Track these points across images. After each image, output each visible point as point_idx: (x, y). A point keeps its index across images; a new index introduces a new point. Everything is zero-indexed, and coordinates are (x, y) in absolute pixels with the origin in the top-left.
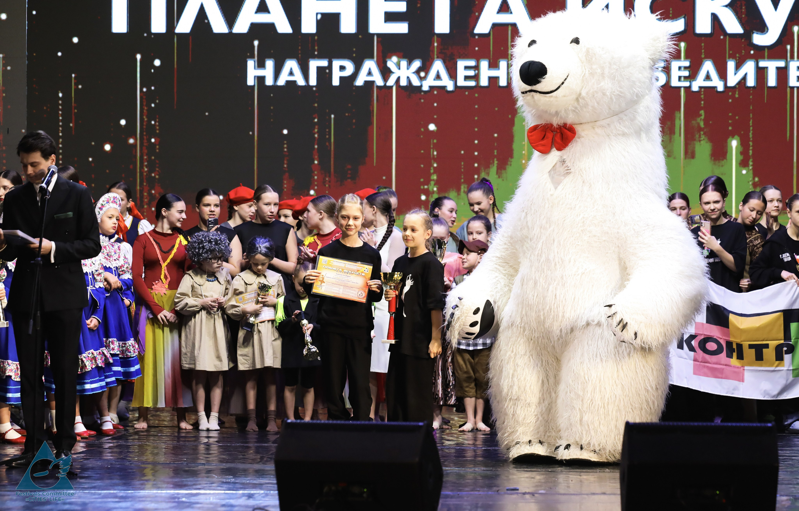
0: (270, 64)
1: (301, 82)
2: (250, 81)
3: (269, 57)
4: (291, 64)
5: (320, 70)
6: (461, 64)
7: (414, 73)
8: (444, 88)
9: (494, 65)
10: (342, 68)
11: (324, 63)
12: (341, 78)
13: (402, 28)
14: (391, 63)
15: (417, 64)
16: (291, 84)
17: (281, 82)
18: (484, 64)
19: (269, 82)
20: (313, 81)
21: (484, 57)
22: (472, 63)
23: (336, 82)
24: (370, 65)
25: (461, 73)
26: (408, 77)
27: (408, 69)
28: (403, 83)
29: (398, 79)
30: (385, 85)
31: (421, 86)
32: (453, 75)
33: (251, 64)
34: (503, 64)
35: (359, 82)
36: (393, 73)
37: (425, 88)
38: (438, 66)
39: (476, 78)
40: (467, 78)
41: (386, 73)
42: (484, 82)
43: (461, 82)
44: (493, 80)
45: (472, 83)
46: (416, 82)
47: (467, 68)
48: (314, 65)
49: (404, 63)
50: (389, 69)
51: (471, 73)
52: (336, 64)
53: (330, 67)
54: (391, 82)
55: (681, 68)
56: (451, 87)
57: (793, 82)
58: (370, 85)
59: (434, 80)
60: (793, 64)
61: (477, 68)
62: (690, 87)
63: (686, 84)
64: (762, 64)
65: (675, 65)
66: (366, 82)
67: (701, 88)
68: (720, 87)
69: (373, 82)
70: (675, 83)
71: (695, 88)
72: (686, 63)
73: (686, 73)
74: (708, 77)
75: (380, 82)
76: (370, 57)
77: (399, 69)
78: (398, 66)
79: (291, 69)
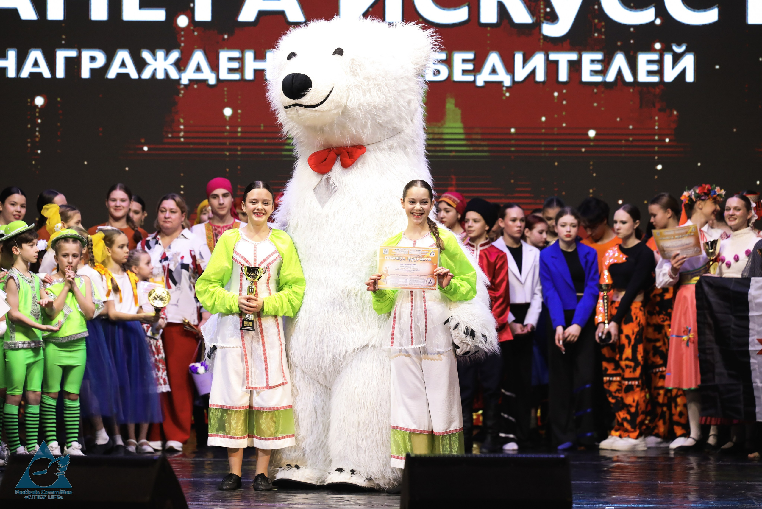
0: (12, 54)
1: (47, 74)
3: (12, 47)
4: (36, 54)
5: (68, 60)
6: (224, 55)
7: (171, 64)
8: (205, 81)
9: (260, 56)
10: (93, 59)
11: (73, 53)
12: (93, 71)
13: (159, 15)
14: (146, 55)
15: (175, 55)
16: (36, 77)
17: (25, 74)
18: (249, 55)
19: (11, 74)
20: (60, 73)
21: (249, 48)
22: (236, 54)
23: (85, 74)
24: (123, 55)
25: (224, 64)
26: (165, 69)
27: (165, 60)
28: (160, 76)
29: (155, 72)
30: (140, 77)
31: (180, 79)
32: (215, 67)
34: (269, 55)
35: (112, 74)
36: (149, 64)
37: (185, 81)
38: (198, 57)
39: (241, 70)
40: (231, 70)
41: (140, 65)
42: (249, 75)
43: (224, 75)
44: (259, 73)
45: (236, 77)
46: (174, 74)
47: (231, 59)
48: (61, 55)
49: (160, 54)
50: (144, 61)
51: (236, 65)
52: (86, 54)
53: (79, 58)
54: (146, 74)
55: (464, 61)
56: (212, 81)
57: (586, 77)
58: (123, 77)
59: (194, 72)
60: (587, 57)
61: (241, 60)
62: (474, 82)
63: (470, 78)
64: (553, 56)
65: (458, 57)
66: (119, 75)
67: (486, 82)
68: (507, 82)
69: (127, 75)
70: (458, 77)
71: (480, 82)
72: (470, 56)
73: (470, 67)
74: (494, 71)
75: (134, 75)
76: (123, 47)
77: (156, 60)
78: (155, 57)
79: (36, 60)
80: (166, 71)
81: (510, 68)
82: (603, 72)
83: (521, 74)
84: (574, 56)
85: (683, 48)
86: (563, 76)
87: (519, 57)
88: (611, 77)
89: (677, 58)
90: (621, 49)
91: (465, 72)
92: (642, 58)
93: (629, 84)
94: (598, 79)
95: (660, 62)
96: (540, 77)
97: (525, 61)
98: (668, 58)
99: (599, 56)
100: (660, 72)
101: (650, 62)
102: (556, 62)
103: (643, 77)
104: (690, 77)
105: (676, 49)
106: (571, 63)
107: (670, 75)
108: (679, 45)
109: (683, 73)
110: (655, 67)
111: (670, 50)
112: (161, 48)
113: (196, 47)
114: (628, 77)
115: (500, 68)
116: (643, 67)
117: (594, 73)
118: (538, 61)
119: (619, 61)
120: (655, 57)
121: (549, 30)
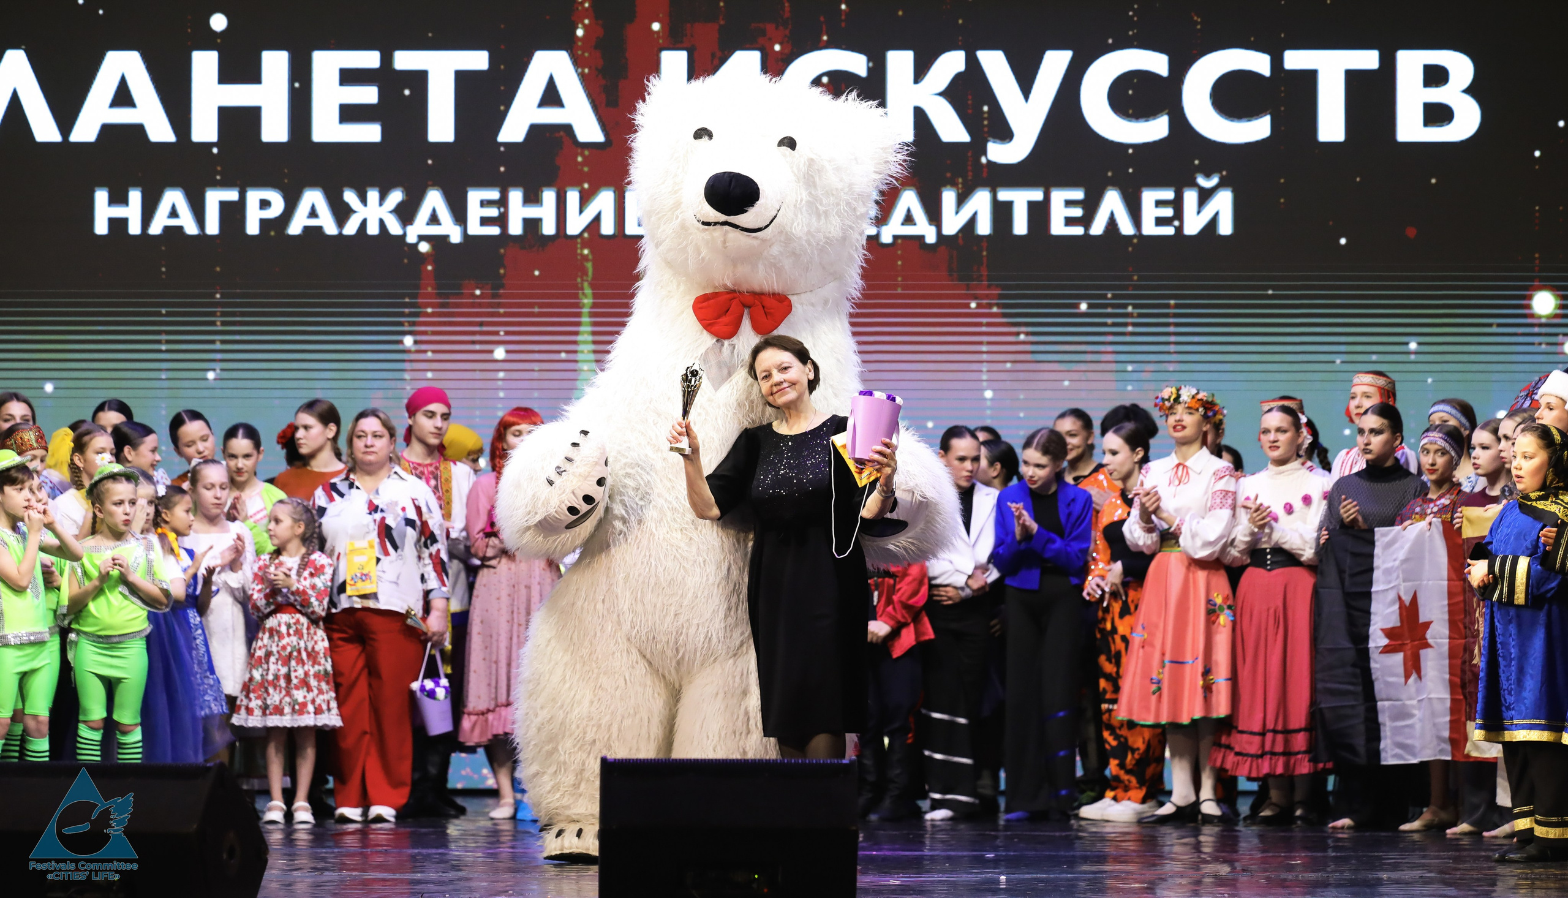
0: (135, 196)
1: (191, 228)
2: (101, 228)
3: (135, 185)
4: (173, 197)
5: (224, 206)
6: (474, 197)
7: (391, 212)
8: (445, 238)
9: (532, 198)
10: (265, 204)
11: (232, 195)
12: (264, 223)
13: (370, 133)
14: (350, 197)
15: (396, 197)
16: (173, 233)
17: (155, 229)
18: (516, 196)
19: (134, 229)
20: (213, 227)
21: (515, 185)
22: (494, 194)
23: (252, 228)
24: (313, 197)
25: (475, 212)
26: (381, 220)
27: (381, 204)
28: (373, 230)
29: (364, 223)
30: (340, 234)
31: (405, 235)
32: (460, 216)
33: (101, 197)
34: (549, 195)
35: (295, 228)
36: (355, 212)
38: (434, 200)
39: (502, 221)
40: (485, 221)
41: (342, 212)
42: (515, 228)
43: (475, 228)
44: (532, 224)
45: (495, 231)
46: (394, 228)
47: (484, 203)
48: (214, 198)
49: (373, 195)
50: (347, 205)
51: (493, 212)
52: (254, 197)
53: (242, 202)
54: (351, 228)
56: (456, 237)
57: (1058, 228)
58: (313, 233)
59: (428, 224)
60: (1059, 197)
61: (503, 202)
62: (879, 236)
63: (872, 231)
64: (1004, 195)
66: (306, 229)
67: (896, 237)
68: (931, 238)
69: (319, 229)
71: (886, 238)
74: (909, 220)
75: (330, 228)
76: (313, 184)
77: (365, 205)
78: (364, 201)
79: (174, 206)
80: (382, 222)
81: (934, 215)
82: (1086, 221)
83: (952, 224)
84: (1037, 195)
85: (1214, 181)
86: (1020, 226)
87: (949, 197)
88: (1098, 228)
89: (1205, 196)
90: (1114, 183)
92: (1149, 197)
93: (1129, 238)
94: (1078, 231)
95: (1177, 204)
96: (984, 227)
97: (961, 200)
98: (1190, 197)
99: (1078, 194)
100: (1177, 220)
101: (1159, 203)
102: (1009, 206)
103: (1149, 228)
104: (1226, 228)
105: (1202, 181)
106: (1032, 205)
107: (1193, 224)
108: (1208, 175)
109: (1214, 222)
110: (1168, 212)
111: (1193, 184)
112: (373, 185)
113: (430, 183)
114: (1126, 228)
115: (919, 214)
116: (1150, 212)
117: (1070, 221)
118: (981, 202)
119: (1112, 202)
120: (1169, 194)
121: (998, 153)
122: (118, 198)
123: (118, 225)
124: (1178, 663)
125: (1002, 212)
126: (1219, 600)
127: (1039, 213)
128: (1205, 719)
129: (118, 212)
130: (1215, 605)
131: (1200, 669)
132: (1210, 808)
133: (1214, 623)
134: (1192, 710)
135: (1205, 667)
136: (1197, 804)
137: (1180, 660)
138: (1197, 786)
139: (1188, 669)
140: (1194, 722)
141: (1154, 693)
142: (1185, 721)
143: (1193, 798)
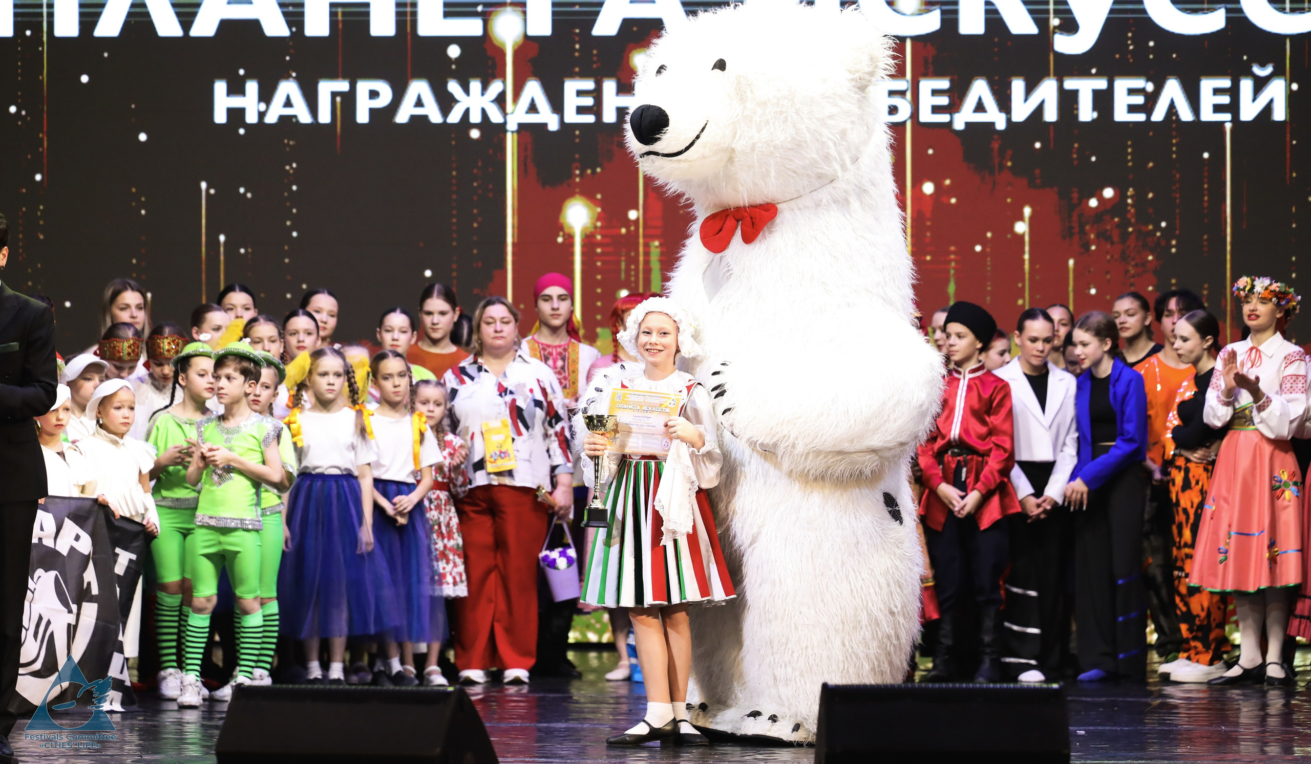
0: (252, 87)
1: (305, 117)
2: (220, 117)
3: (252, 77)
4: (288, 88)
5: (334, 95)
6: (571, 87)
7: (492, 101)
8: (545, 125)
9: (624, 88)
10: (374, 94)
11: (343, 86)
12: (372, 111)
13: (472, 27)
14: (453, 87)
15: (497, 87)
16: (288, 121)
17: (271, 118)
18: (610, 86)
19: (251, 118)
20: (325, 117)
21: (610, 75)
22: (589, 85)
23: (362, 117)
24: (419, 88)
25: (571, 101)
27: (483, 94)
28: (475, 117)
29: (467, 112)
30: (445, 121)
31: (505, 123)
32: (557, 106)
33: (220, 87)
35: (402, 117)
36: (458, 102)
37: (512, 126)
38: (533, 90)
39: (597, 109)
40: (581, 110)
41: (446, 102)
42: (609, 116)
43: (571, 117)
44: (622, 111)
45: (590, 119)
46: (496, 117)
47: (581, 93)
48: (326, 88)
49: (475, 85)
50: (451, 95)
51: (589, 101)
52: (364, 87)
53: (352, 92)
54: (455, 117)
55: (935, 92)
56: (553, 125)
57: (1121, 114)
58: (419, 121)
59: (527, 113)
60: (1122, 85)
61: (597, 93)
62: (950, 123)
63: (944, 118)
64: (1070, 84)
65: (927, 85)
66: (413, 118)
67: (967, 124)
68: (1001, 125)
69: (426, 118)
70: (926, 116)
71: (959, 124)
72: (944, 84)
73: (944, 101)
74: (980, 107)
75: (436, 117)
76: (418, 76)
77: (468, 95)
78: (467, 90)
79: (288, 98)
80: (483, 111)
81: (1004, 104)
82: (1147, 108)
83: (1021, 111)
84: (1102, 84)
85: (1269, 70)
86: (1086, 113)
87: (1018, 86)
88: (1159, 115)
89: (1260, 84)
90: (1174, 73)
91: (936, 109)
92: (1207, 85)
93: (1188, 124)
94: (1141, 117)
95: (1234, 92)
96: (1051, 115)
97: (1029, 90)
98: (1246, 85)
99: (1140, 84)
100: (1233, 108)
101: (1217, 91)
102: (1075, 94)
103: (1207, 115)
104: (1279, 114)
105: (1258, 71)
106: (1096, 93)
107: (1249, 111)
108: (1263, 65)
109: (1268, 109)
110: (1225, 100)
111: (1249, 74)
112: (475, 76)
113: (529, 74)
114: (1186, 114)
115: (990, 102)
116: (1208, 99)
117: (1132, 109)
118: (1048, 90)
119: (1173, 90)
120: (1226, 83)
121: (1064, 44)
122: (236, 89)
123: (236, 115)
124: (1244, 534)
125: (1068, 100)
126: (1285, 477)
127: (1103, 100)
128: (1271, 589)
129: (236, 102)
130: (1281, 482)
131: (1266, 542)
132: (1275, 671)
133: (1278, 498)
134: (1257, 581)
135: (1270, 540)
136: (1263, 666)
137: (1245, 532)
138: (1264, 651)
139: (1254, 541)
140: (1259, 592)
141: (1221, 562)
142: (1252, 590)
143: (1259, 661)
